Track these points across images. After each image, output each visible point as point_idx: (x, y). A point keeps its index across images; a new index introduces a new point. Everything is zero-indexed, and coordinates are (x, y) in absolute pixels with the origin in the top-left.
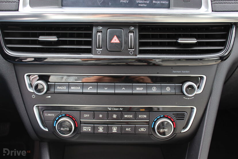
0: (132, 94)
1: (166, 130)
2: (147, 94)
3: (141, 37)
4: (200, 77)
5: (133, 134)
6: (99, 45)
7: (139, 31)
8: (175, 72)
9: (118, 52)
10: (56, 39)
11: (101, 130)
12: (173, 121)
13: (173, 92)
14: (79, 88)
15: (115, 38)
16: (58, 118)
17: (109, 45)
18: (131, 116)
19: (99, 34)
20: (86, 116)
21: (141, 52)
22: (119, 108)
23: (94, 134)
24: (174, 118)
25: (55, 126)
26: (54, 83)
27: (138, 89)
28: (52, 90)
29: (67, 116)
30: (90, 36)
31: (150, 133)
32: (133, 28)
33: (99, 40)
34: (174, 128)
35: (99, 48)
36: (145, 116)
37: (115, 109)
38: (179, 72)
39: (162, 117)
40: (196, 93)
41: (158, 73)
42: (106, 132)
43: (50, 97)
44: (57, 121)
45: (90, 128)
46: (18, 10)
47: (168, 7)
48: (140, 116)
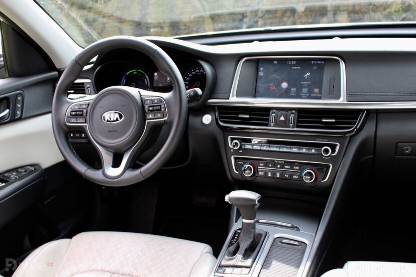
0: (290, 152)
2: (299, 153)
4: (334, 144)
5: (289, 179)
6: (273, 121)
7: (298, 114)
8: (318, 140)
9: (283, 126)
10: (249, 117)
11: (270, 174)
13: (316, 152)
14: (259, 147)
15: (282, 117)
17: (279, 121)
18: (289, 167)
19: (273, 114)
20: (261, 165)
21: (298, 127)
22: (282, 161)
23: (265, 177)
24: (316, 171)
27: (294, 149)
28: (243, 147)
29: (250, 164)
30: (268, 115)
31: (300, 179)
32: (294, 111)
33: (273, 118)
34: (315, 178)
35: (272, 123)
36: (298, 168)
37: (279, 162)
38: (321, 140)
39: (308, 169)
40: (330, 154)
42: (273, 176)
43: (241, 151)
45: (263, 173)
46: (229, 99)
47: (320, 98)
48: (294, 168)
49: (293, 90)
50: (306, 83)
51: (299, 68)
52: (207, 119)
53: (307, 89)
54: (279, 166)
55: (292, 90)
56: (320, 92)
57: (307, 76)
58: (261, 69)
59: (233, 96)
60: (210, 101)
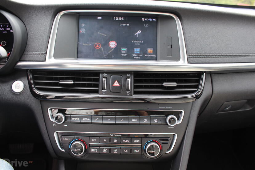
0: (129, 124)
1: (154, 152)
2: (140, 124)
3: (135, 81)
4: (180, 111)
5: (129, 154)
6: (104, 87)
7: (134, 77)
8: (161, 108)
9: (119, 93)
10: (73, 83)
11: (105, 151)
12: (160, 144)
13: (160, 122)
14: (89, 119)
15: (116, 82)
16: (72, 141)
17: (112, 87)
18: (128, 141)
19: (104, 79)
20: (93, 140)
21: (136, 93)
22: (119, 134)
23: (100, 154)
25: (70, 147)
26: (70, 115)
27: (133, 120)
28: (68, 121)
29: (79, 140)
30: (98, 80)
31: (142, 154)
32: (129, 75)
33: (104, 84)
34: (161, 150)
35: (104, 89)
36: (139, 141)
37: (116, 135)
38: (164, 108)
39: (151, 142)
40: (176, 123)
41: (148, 109)
42: (109, 153)
43: (66, 125)
44: (72, 144)
45: (97, 149)
46: (45, 61)
47: (156, 59)
48: (134, 141)
49: (124, 49)
50: (138, 42)
51: (128, 25)
52: (18, 86)
53: (139, 49)
54: (115, 141)
55: (122, 49)
56: (156, 52)
57: (138, 34)
58: (83, 25)
59: (50, 57)
60: (20, 64)
